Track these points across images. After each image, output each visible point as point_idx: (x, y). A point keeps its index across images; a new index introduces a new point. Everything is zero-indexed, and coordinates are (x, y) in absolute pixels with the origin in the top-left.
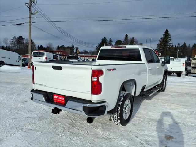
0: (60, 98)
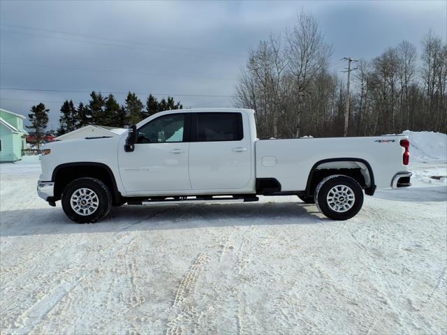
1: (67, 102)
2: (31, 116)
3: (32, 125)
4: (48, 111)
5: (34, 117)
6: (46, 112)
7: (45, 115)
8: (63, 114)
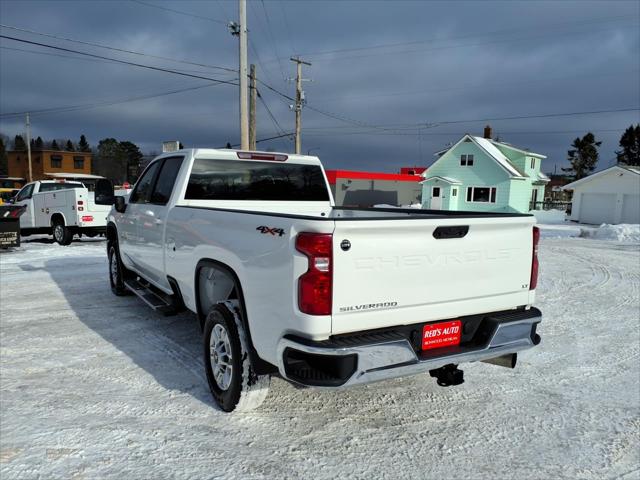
0: (446, 332)
1: (631, 128)
2: (571, 153)
3: (571, 166)
4: (598, 144)
5: (576, 154)
6: (596, 147)
7: (593, 150)
8: (621, 149)
